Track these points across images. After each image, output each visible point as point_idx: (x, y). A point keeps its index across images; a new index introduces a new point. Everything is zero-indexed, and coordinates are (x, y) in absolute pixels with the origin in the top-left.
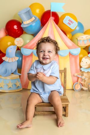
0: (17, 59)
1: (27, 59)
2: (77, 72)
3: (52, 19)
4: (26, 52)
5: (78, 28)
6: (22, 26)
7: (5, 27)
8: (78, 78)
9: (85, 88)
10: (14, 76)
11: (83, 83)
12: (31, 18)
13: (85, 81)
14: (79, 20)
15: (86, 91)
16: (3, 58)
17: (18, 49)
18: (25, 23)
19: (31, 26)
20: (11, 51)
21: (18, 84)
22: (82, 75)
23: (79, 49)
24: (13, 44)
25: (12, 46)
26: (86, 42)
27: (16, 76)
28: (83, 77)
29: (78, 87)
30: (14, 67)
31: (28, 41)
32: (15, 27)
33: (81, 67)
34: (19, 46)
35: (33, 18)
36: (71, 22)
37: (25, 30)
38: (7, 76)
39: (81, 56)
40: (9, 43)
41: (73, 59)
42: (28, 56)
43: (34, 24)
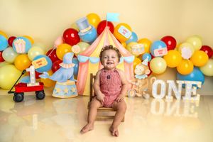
0: (74, 65)
1: (83, 66)
2: (131, 79)
3: (107, 28)
4: (82, 59)
5: (132, 38)
6: (79, 34)
7: (62, 35)
8: (132, 85)
9: (139, 95)
10: (70, 82)
11: (137, 89)
12: (88, 26)
13: (139, 88)
14: (133, 31)
15: (140, 97)
16: (60, 65)
17: (75, 56)
18: (82, 31)
19: (87, 34)
20: (68, 57)
21: (74, 90)
22: (136, 82)
23: (134, 57)
24: (70, 51)
25: (69, 53)
26: (139, 50)
27: (72, 82)
28: (137, 84)
29: (132, 94)
30: (71, 73)
31: (84, 49)
32: (73, 35)
33: (135, 74)
34: (76, 52)
35: (90, 27)
36: (126, 31)
37: (82, 38)
38: (63, 82)
39: (135, 63)
40: (66, 50)
41: (127, 67)
42: (84, 63)
43: (90, 33)
